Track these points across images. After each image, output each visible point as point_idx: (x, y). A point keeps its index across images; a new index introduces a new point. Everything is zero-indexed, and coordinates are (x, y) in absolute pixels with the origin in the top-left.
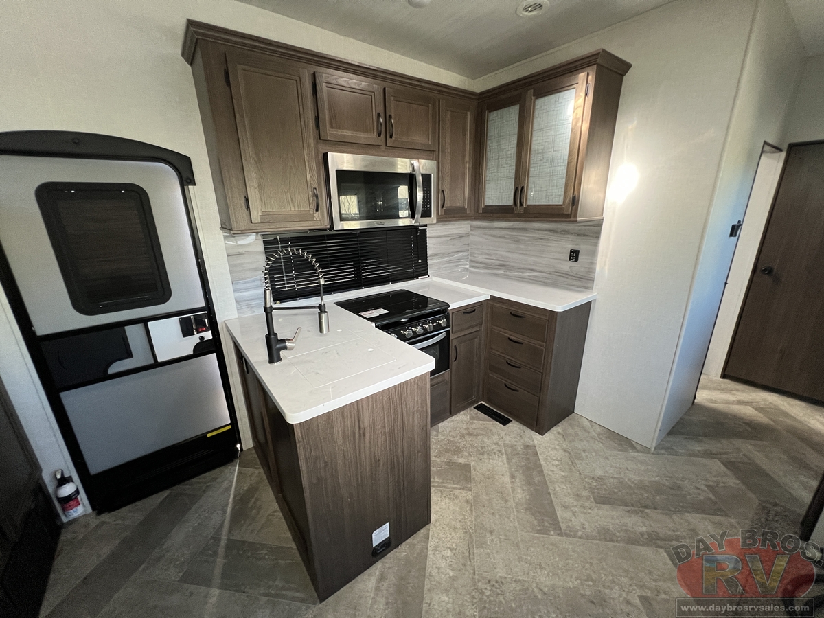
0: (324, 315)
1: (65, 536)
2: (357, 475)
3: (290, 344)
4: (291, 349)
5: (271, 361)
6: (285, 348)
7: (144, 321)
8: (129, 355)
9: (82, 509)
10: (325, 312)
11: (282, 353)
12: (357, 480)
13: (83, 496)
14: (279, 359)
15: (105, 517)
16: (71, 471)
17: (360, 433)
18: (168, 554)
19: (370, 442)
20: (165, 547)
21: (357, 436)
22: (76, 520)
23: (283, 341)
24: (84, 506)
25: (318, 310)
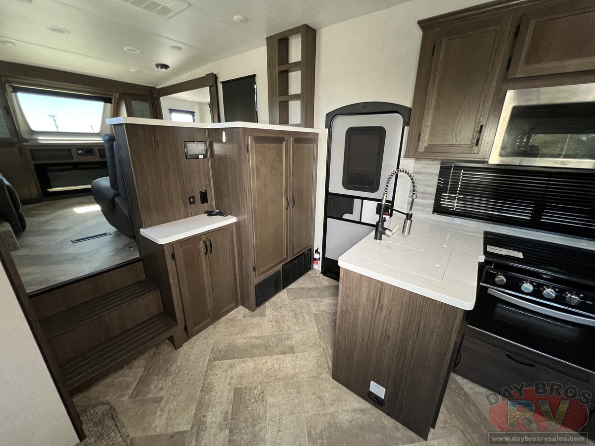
0: (409, 221)
1: (310, 272)
2: (370, 331)
3: (388, 232)
4: (389, 236)
5: (376, 238)
6: (384, 234)
7: (363, 199)
8: (351, 213)
9: (318, 267)
10: (410, 219)
11: (383, 236)
12: (369, 334)
13: (320, 262)
14: (381, 239)
15: (322, 275)
16: (320, 250)
17: (378, 306)
18: (320, 303)
19: (385, 319)
20: (322, 300)
21: (376, 306)
22: (316, 270)
23: (386, 229)
24: (319, 266)
25: (405, 216)
